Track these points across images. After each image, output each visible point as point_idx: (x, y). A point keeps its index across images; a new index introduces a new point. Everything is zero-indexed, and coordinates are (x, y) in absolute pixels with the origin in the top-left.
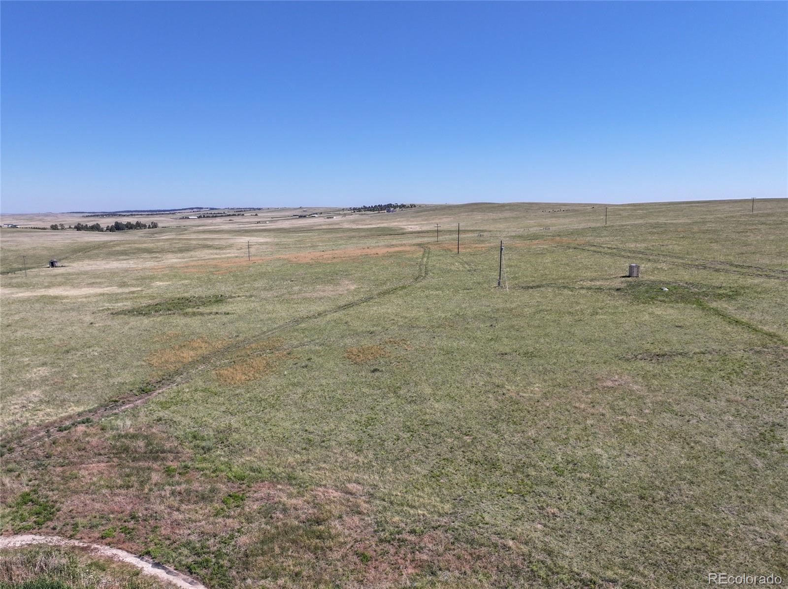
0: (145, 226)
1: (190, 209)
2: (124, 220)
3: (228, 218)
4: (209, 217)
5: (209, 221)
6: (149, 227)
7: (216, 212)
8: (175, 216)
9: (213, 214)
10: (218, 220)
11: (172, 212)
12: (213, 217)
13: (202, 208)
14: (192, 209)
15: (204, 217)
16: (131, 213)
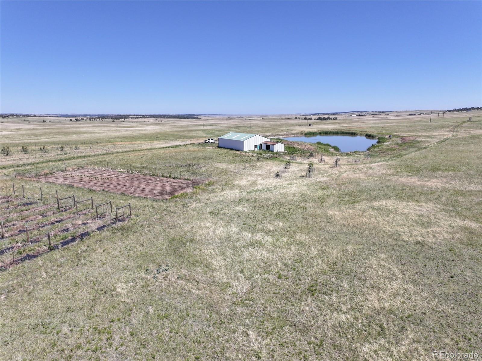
0: (331, 119)
1: (353, 112)
2: (322, 117)
3: (372, 116)
4: (362, 115)
5: (362, 117)
6: (333, 119)
7: (366, 113)
8: (345, 115)
9: (365, 114)
10: (367, 116)
11: (343, 113)
12: (364, 115)
13: (359, 111)
14: (354, 112)
15: (360, 115)
16: (324, 114)
